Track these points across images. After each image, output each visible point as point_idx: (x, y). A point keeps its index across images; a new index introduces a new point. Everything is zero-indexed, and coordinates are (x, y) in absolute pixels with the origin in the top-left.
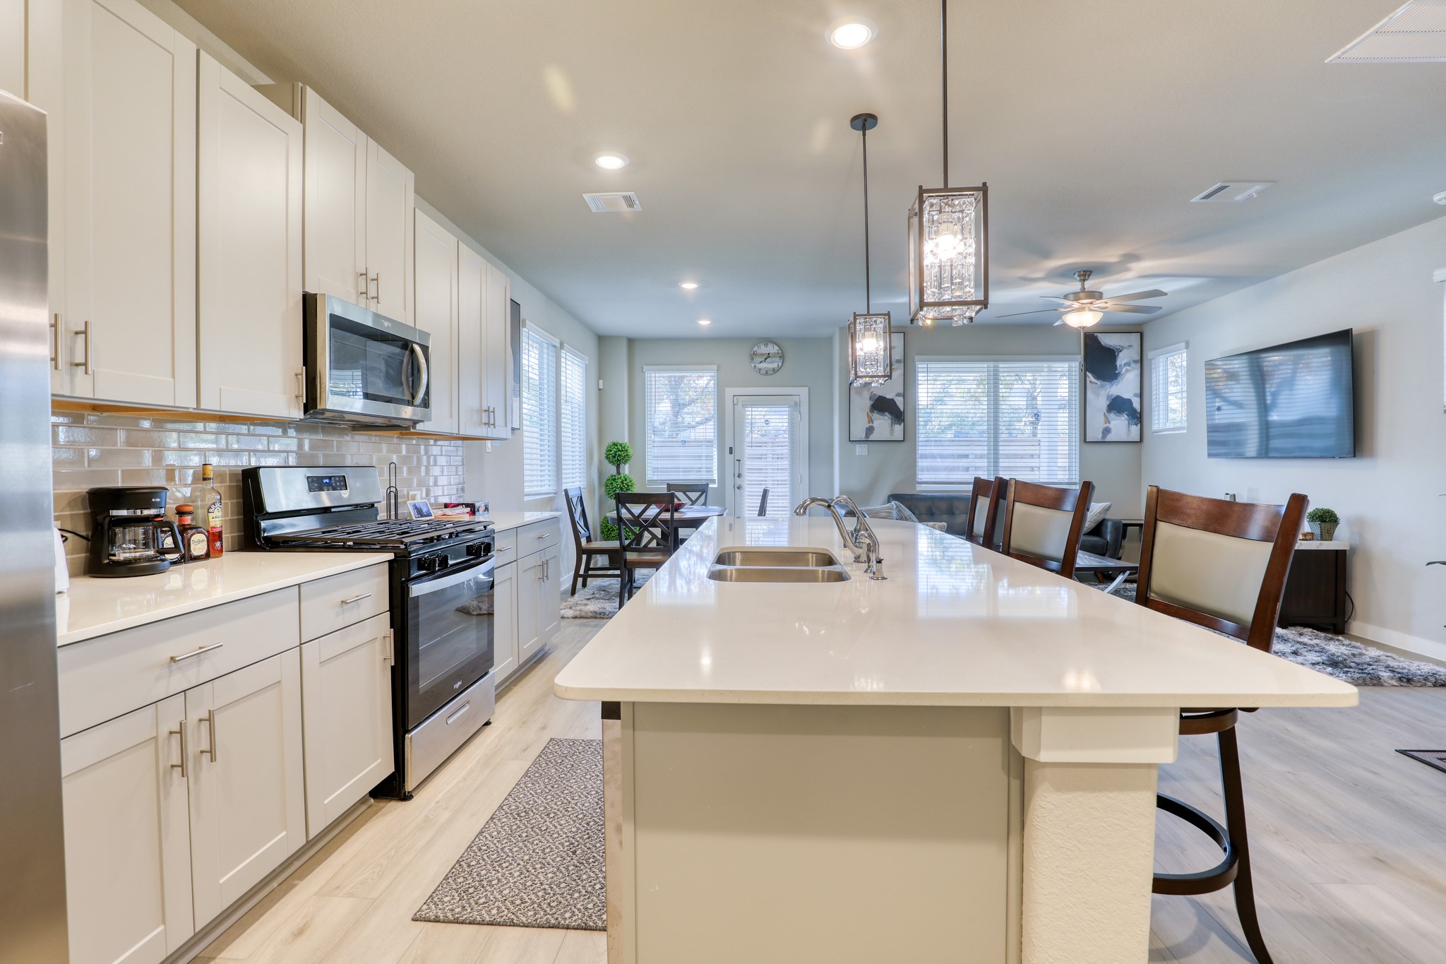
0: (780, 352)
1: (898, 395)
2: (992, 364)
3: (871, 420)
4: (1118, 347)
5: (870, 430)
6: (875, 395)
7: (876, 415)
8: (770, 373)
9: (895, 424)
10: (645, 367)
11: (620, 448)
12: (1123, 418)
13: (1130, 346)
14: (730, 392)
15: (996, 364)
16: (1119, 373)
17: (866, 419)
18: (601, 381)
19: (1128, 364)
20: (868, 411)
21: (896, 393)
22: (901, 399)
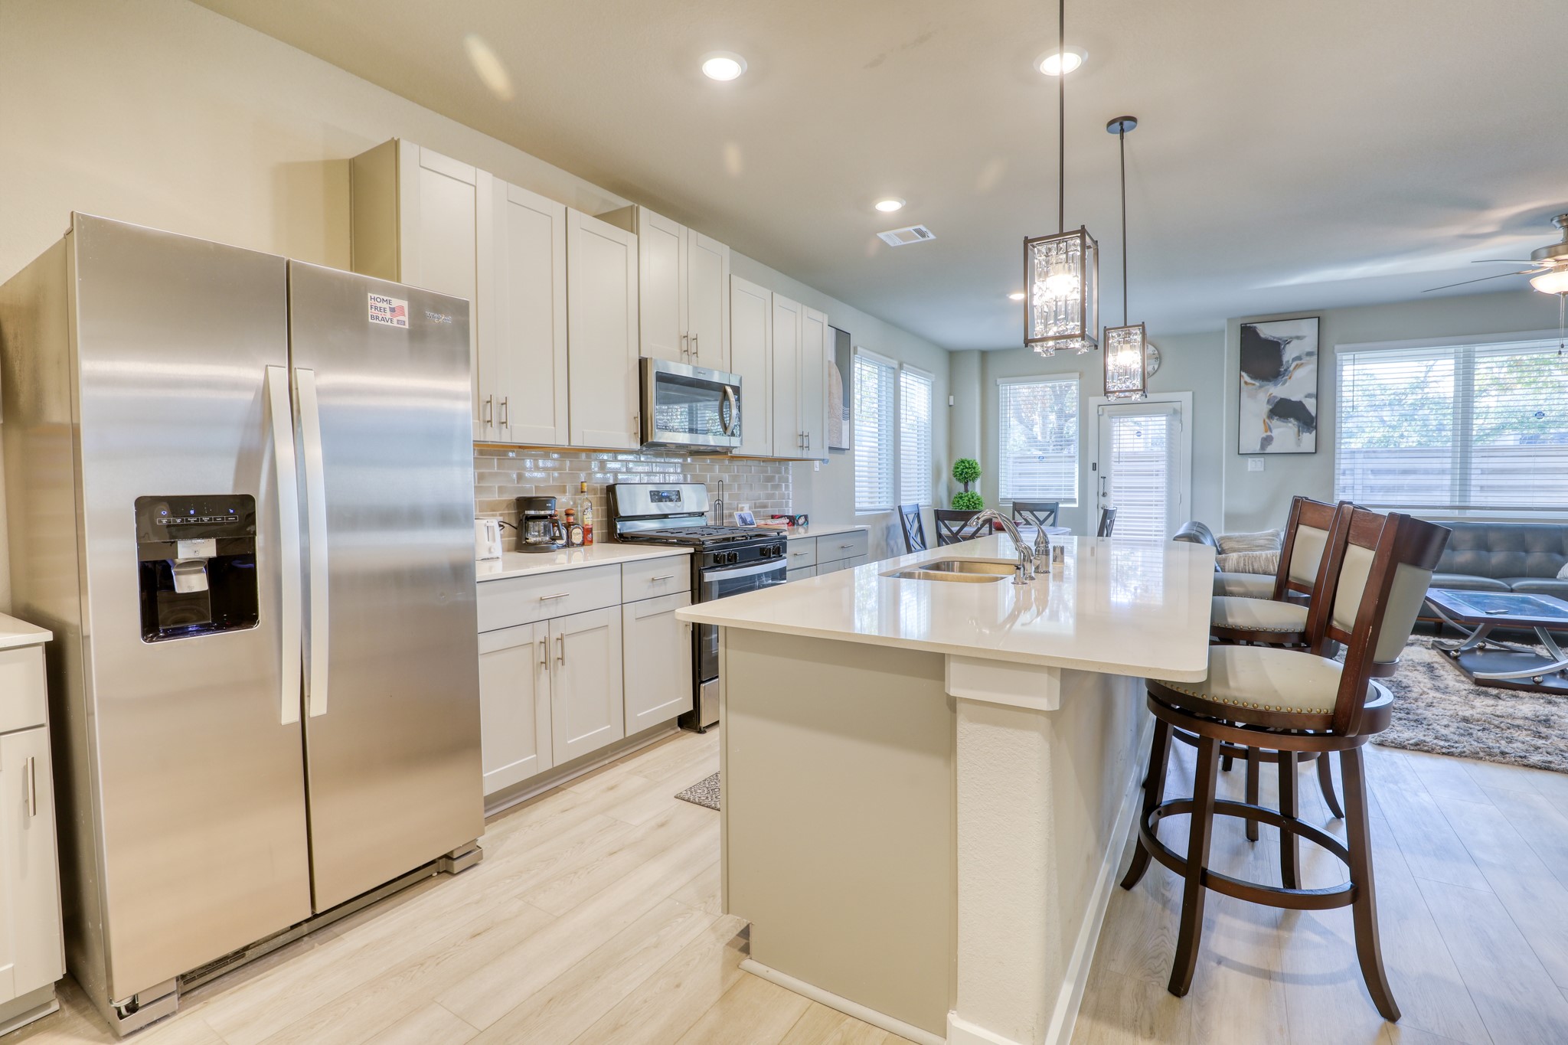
0: (1156, 352)
1: (1309, 396)
2: (1461, 348)
3: (1269, 429)
5: (1267, 441)
6: (1274, 397)
7: (1275, 422)
9: (1303, 432)
10: (999, 380)
11: (967, 465)
14: (1094, 401)
15: (1467, 347)
17: (1262, 427)
18: (952, 398)
20: (1265, 417)
21: (1306, 393)
22: (1313, 401)
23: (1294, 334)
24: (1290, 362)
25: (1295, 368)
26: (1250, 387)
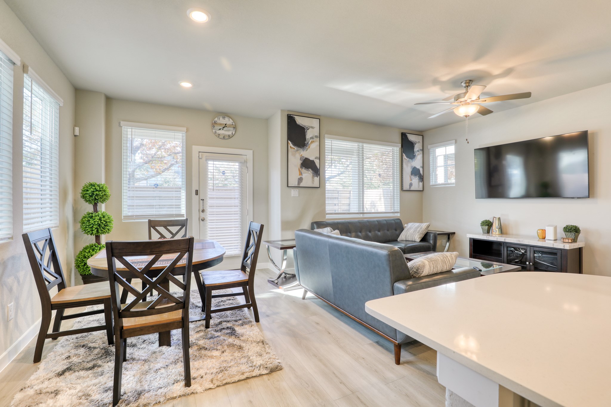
0: (234, 124)
1: (316, 158)
2: (361, 144)
3: (301, 174)
4: (415, 142)
5: (300, 180)
6: (303, 157)
7: (304, 170)
8: (226, 138)
9: (315, 176)
10: (122, 123)
11: (98, 189)
12: (417, 178)
13: (419, 142)
14: (196, 149)
16: (415, 155)
17: (298, 173)
18: (77, 129)
19: (418, 151)
20: (299, 167)
21: (315, 156)
22: (318, 161)
23: (310, 125)
24: (309, 139)
25: (311, 143)
26: (293, 150)
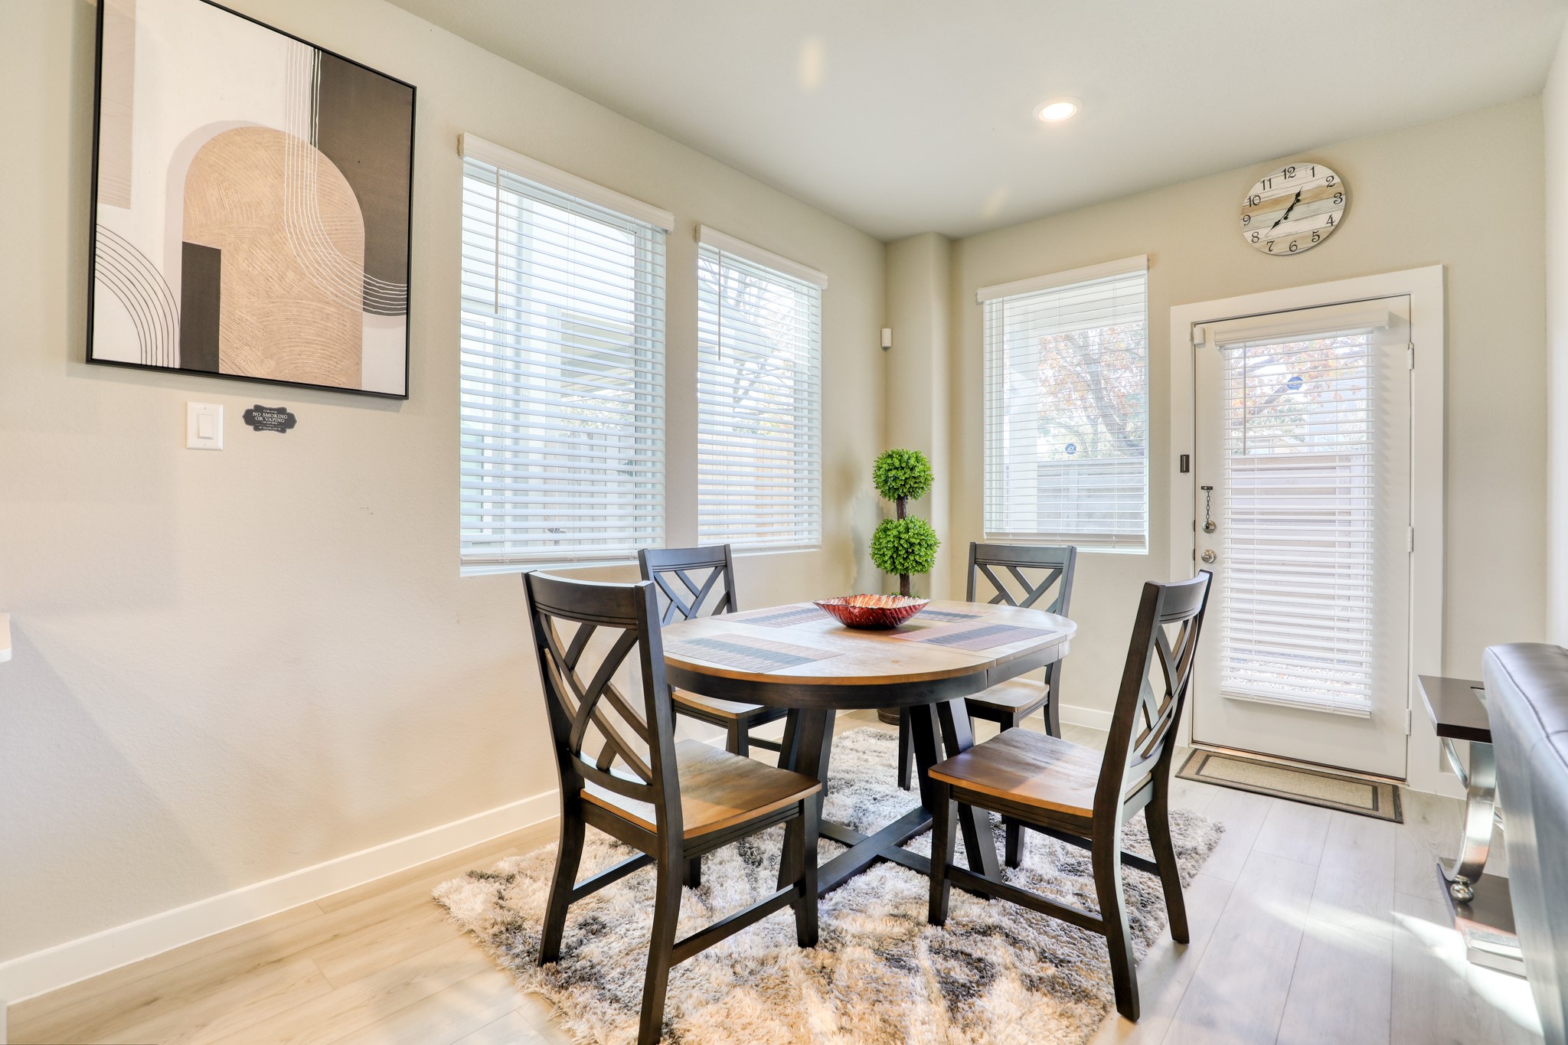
0: (1337, 180)
8: (1301, 246)
10: (983, 292)
14: (1181, 316)
18: (887, 332)
